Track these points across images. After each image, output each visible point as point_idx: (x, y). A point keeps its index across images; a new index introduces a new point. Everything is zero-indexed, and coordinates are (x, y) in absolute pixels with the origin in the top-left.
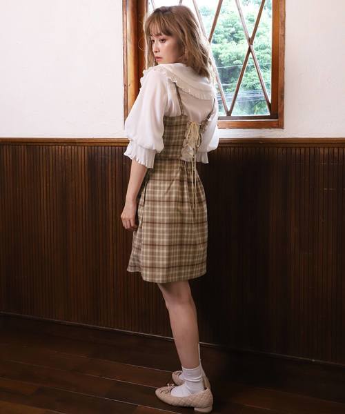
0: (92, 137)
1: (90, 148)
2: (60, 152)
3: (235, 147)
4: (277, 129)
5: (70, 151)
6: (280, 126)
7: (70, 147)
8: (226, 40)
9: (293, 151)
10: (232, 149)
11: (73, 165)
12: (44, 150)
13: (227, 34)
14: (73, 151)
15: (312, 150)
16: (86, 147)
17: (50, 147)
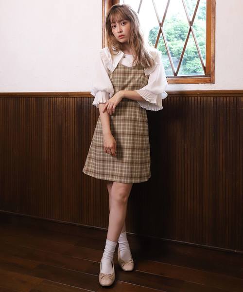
3: (179, 97)
4: (210, 84)
5: (64, 101)
6: (212, 81)
7: (64, 98)
8: (176, 39)
9: (221, 99)
10: (178, 99)
11: (67, 111)
12: (47, 100)
13: (177, 35)
14: (67, 101)
15: (235, 99)
16: (76, 98)
17: (51, 98)
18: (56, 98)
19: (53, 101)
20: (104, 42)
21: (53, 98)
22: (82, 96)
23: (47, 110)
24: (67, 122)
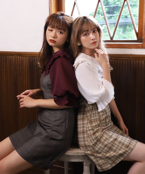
0: (31, 52)
1: (30, 57)
2: (13, 60)
5: (18, 59)
7: (19, 57)
11: (21, 67)
12: (4, 58)
14: (21, 59)
16: (28, 57)
17: (8, 56)
18: (11, 56)
19: (9, 58)
20: (50, 10)
21: (9, 56)
22: (33, 56)
23: (4, 66)
24: (21, 77)
